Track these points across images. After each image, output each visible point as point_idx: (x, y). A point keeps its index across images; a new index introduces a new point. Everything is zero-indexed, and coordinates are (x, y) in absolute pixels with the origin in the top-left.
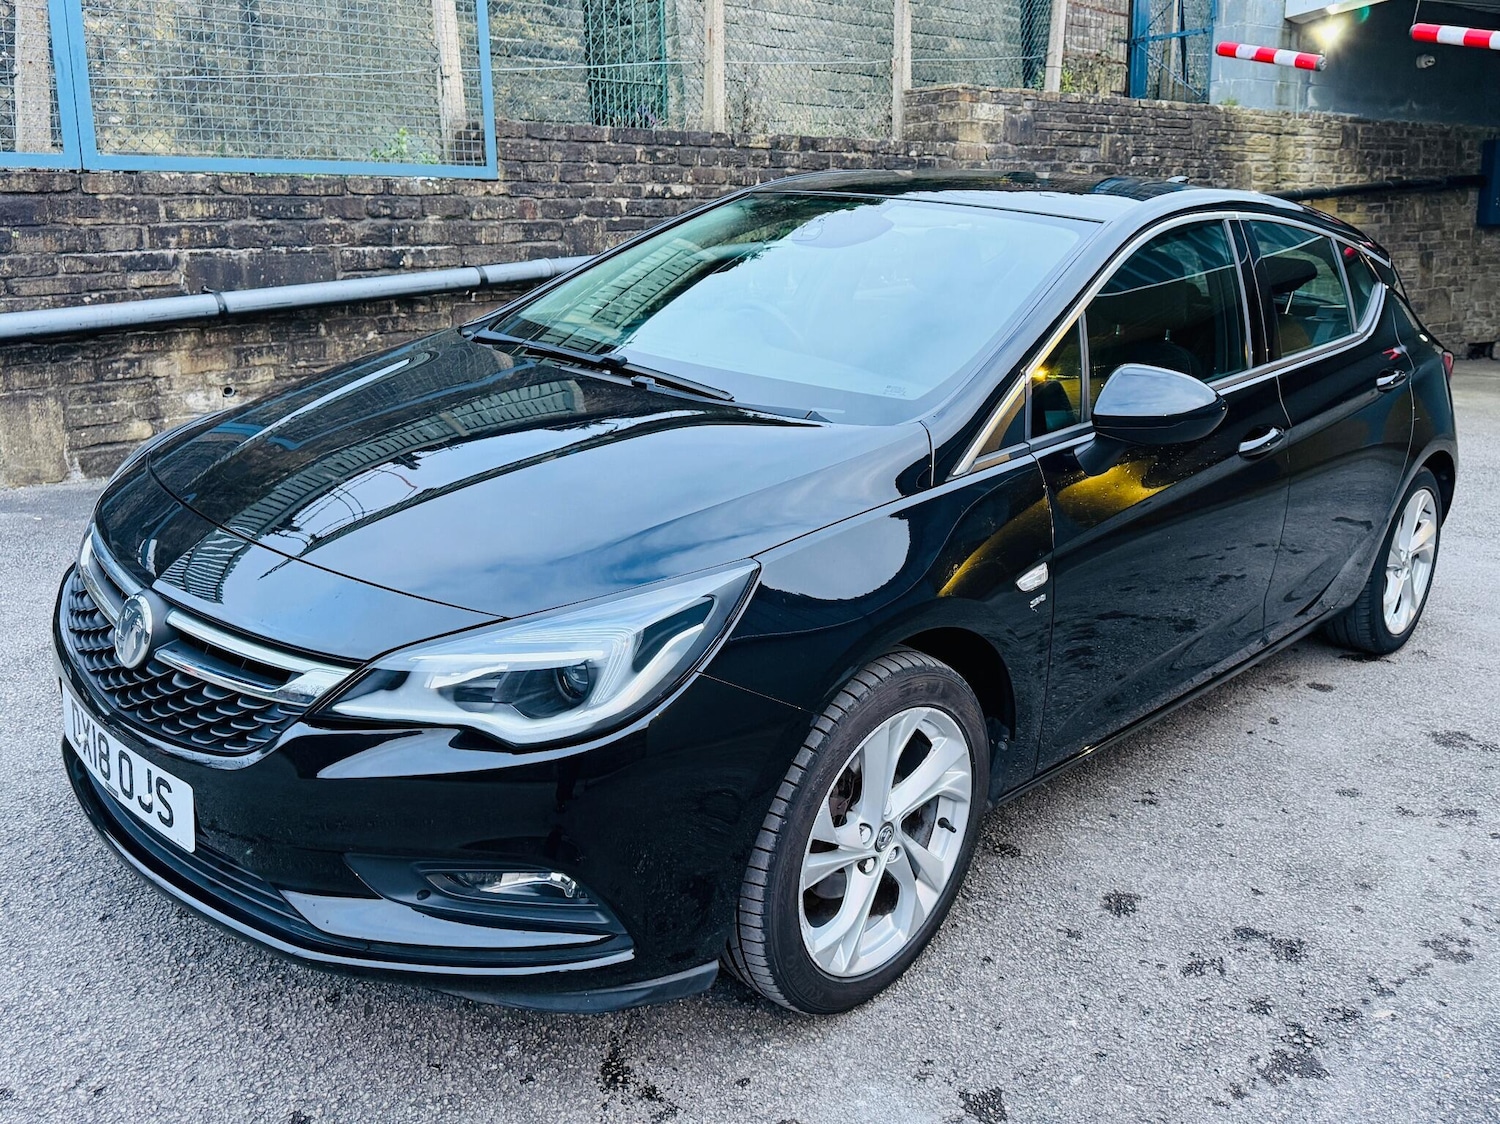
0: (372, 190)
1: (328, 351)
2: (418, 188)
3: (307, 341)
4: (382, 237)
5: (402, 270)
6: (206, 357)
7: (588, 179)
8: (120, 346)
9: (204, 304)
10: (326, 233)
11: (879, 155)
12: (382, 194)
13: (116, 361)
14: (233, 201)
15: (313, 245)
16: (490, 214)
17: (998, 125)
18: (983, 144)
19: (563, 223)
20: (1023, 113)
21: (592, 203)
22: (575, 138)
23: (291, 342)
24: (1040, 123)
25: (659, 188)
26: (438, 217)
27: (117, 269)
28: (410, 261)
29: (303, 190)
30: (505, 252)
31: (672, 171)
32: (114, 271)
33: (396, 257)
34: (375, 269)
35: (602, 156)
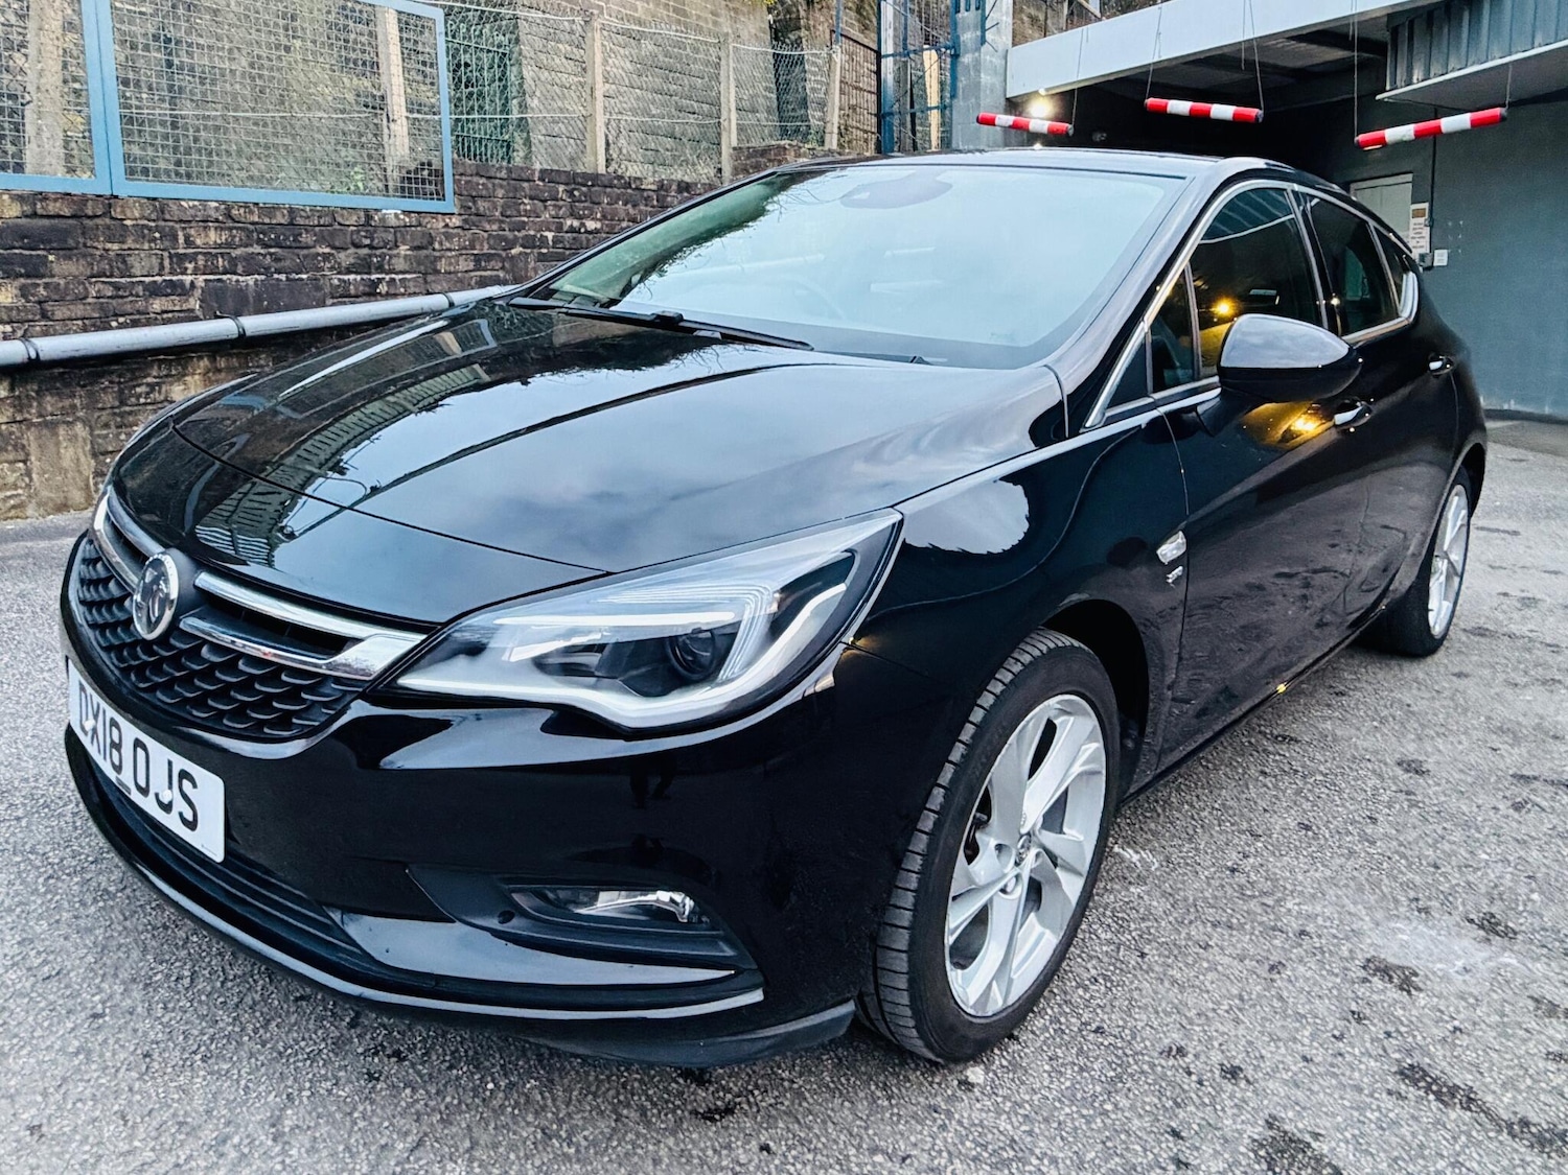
0: (356, 221)
2: (393, 222)
4: (363, 266)
5: (378, 297)
7: (522, 214)
8: (143, 371)
9: (224, 328)
10: (319, 262)
12: (362, 225)
13: (139, 385)
14: (242, 229)
15: (307, 273)
16: (448, 245)
19: (504, 254)
21: (526, 235)
22: (514, 176)
25: (576, 223)
26: (408, 248)
27: (141, 294)
28: (385, 289)
29: (300, 221)
30: (461, 281)
31: (585, 208)
32: (138, 296)
33: (375, 284)
34: (357, 297)
35: (533, 193)
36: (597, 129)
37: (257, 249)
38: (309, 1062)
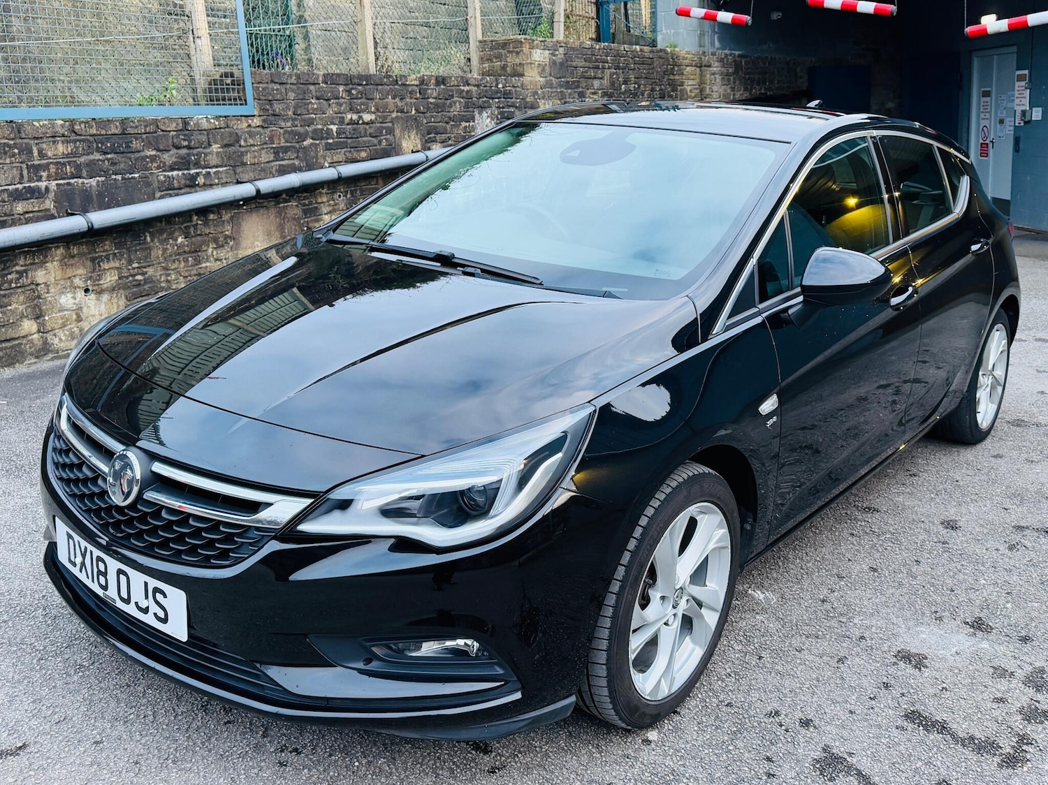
0: (175, 127)
1: (152, 254)
2: (205, 125)
3: (138, 248)
4: (183, 164)
5: (198, 189)
6: (72, 265)
7: (311, 112)
8: (12, 261)
9: (75, 223)
10: (147, 163)
11: (482, 88)
12: (181, 130)
13: (10, 274)
14: (83, 141)
15: (139, 172)
16: (252, 142)
17: (546, 64)
18: (538, 78)
19: (298, 146)
20: (559, 56)
21: (315, 129)
22: (302, 82)
23: (129, 250)
24: (569, 63)
25: (355, 117)
26: (219, 146)
27: (6, 199)
28: (203, 181)
29: (131, 131)
30: (263, 170)
31: (362, 104)
32: (4, 202)
33: (194, 178)
34: (180, 189)
35: (319, 94)
36: (367, 32)
37: (97, 156)
38: (241, 759)
